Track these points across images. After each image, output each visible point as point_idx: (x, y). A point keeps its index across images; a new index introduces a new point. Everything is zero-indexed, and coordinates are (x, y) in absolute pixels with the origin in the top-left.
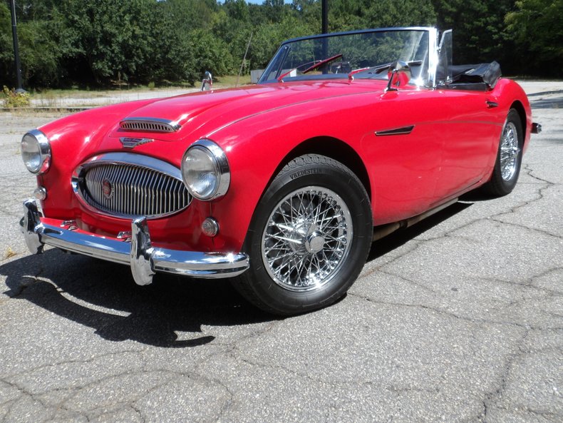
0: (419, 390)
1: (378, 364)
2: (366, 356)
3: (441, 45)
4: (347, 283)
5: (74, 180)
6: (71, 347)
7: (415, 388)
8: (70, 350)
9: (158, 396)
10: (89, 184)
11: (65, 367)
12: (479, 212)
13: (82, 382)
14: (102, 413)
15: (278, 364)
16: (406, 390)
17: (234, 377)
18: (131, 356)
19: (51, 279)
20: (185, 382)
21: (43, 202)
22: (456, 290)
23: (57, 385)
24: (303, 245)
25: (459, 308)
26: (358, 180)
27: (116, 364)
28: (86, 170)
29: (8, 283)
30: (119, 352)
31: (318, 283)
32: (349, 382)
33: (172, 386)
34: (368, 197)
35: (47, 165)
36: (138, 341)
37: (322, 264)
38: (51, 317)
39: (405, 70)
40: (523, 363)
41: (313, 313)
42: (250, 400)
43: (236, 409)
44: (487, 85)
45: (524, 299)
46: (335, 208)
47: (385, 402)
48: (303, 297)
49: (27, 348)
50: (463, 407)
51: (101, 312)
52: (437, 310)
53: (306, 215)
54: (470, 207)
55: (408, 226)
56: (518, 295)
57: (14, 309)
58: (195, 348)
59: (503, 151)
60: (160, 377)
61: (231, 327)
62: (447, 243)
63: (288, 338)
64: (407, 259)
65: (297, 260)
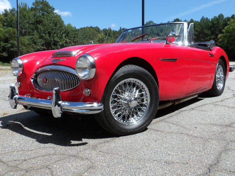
0: (179, 163)
1: (160, 153)
2: (155, 151)
3: (189, 29)
4: (148, 122)
5: (32, 78)
6: (25, 145)
7: (177, 162)
8: (24, 147)
9: (60, 164)
10: (38, 80)
11: (21, 152)
12: (207, 101)
13: (27, 158)
14: (34, 169)
15: (115, 153)
16: (173, 163)
17: (95, 157)
18: (50, 149)
19: (20, 123)
20: (73, 159)
21: (19, 88)
22: (196, 128)
23: (15, 159)
24: (128, 104)
25: (197, 134)
26: (152, 77)
27: (43, 152)
28: (38, 74)
29: (2, 123)
30: (45, 148)
31: (135, 122)
32: (146, 160)
33: (66, 160)
34: (157, 85)
35: (21, 73)
36: (54, 144)
37: (137, 114)
38: (18, 136)
39: (174, 36)
40: (227, 154)
41: (132, 135)
42: (101, 166)
43: (94, 169)
44: (209, 48)
45: (227, 131)
46: (142, 89)
47: (162, 168)
48: (128, 127)
49: (5, 146)
50: (199, 170)
51: (39, 134)
52: (188, 135)
53: (129, 91)
54: (203, 100)
55: (176, 104)
56: (225, 129)
57: (2, 132)
58: (78, 147)
59: (217, 77)
60: (61, 157)
61: (95, 140)
62: (192, 112)
63: (120, 144)
64: (175, 117)
65: (125, 111)
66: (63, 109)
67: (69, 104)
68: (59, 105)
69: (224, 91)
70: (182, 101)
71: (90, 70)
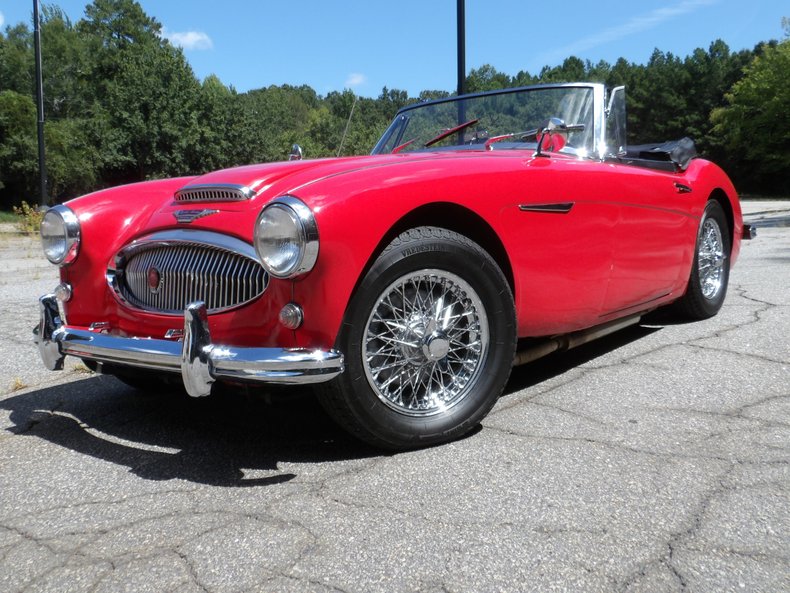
0: (579, 531)
1: (521, 503)
2: (505, 495)
3: (610, 104)
4: (482, 408)
5: (110, 272)
6: (96, 487)
7: (574, 529)
8: (94, 490)
9: (213, 540)
10: (131, 277)
11: (87, 508)
12: (671, 337)
13: (107, 524)
14: (133, 558)
15: (382, 504)
16: (561, 531)
17: (320, 519)
18: (178, 496)
19: (73, 414)
20: (252, 525)
21: (67, 304)
22: (635, 422)
23: (72, 528)
24: (420, 351)
25: (638, 442)
26: (495, 263)
27: (158, 506)
28: (127, 258)
29: (12, 418)
30: (161, 492)
31: (442, 406)
32: (480, 523)
33: (231, 529)
34: (509, 288)
35: (74, 253)
36: (189, 480)
37: (447, 380)
38: (69, 456)
39: (562, 131)
40: (726, 500)
41: (434, 449)
42: (341, 543)
43: (320, 554)
44: (676, 164)
45: (730, 431)
46: (464, 301)
47: (530, 545)
48: (419, 425)
49: (34, 488)
50: (640, 549)
51: (139, 450)
52: (608, 444)
53: (424, 310)
54: (658, 332)
55: (570, 347)
56: (723, 426)
57: (19, 446)
58: (267, 487)
59: (702, 257)
60: (216, 519)
61: (319, 464)
62: (623, 371)
63: (398, 475)
64: (568, 390)
65: (412, 372)
66: (217, 369)
67: (235, 355)
68: (205, 358)
69: (726, 301)
70: (589, 338)
71: (299, 245)
